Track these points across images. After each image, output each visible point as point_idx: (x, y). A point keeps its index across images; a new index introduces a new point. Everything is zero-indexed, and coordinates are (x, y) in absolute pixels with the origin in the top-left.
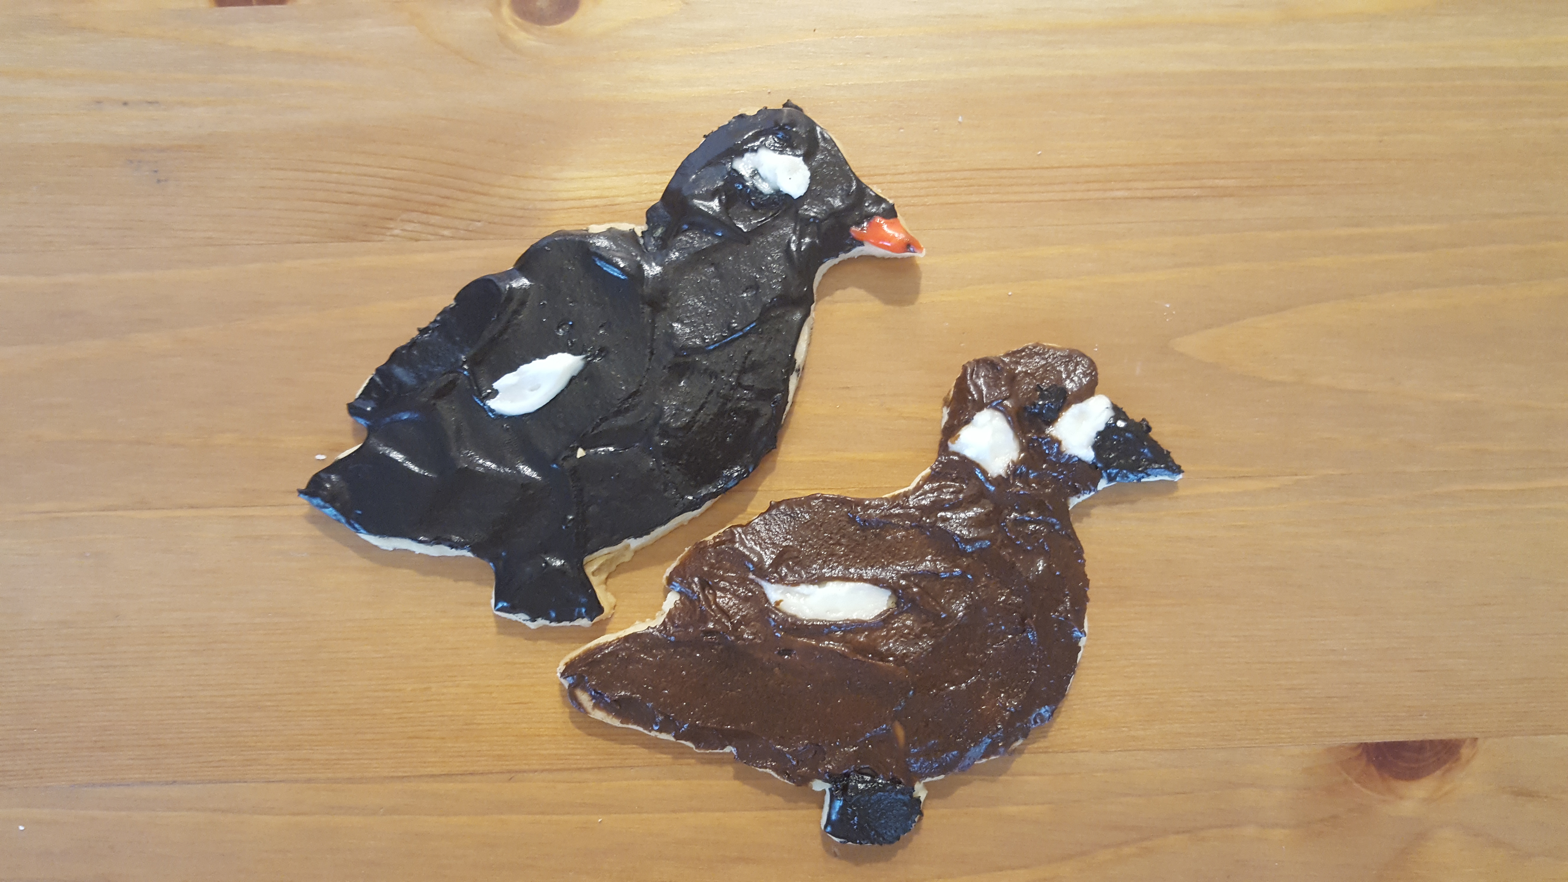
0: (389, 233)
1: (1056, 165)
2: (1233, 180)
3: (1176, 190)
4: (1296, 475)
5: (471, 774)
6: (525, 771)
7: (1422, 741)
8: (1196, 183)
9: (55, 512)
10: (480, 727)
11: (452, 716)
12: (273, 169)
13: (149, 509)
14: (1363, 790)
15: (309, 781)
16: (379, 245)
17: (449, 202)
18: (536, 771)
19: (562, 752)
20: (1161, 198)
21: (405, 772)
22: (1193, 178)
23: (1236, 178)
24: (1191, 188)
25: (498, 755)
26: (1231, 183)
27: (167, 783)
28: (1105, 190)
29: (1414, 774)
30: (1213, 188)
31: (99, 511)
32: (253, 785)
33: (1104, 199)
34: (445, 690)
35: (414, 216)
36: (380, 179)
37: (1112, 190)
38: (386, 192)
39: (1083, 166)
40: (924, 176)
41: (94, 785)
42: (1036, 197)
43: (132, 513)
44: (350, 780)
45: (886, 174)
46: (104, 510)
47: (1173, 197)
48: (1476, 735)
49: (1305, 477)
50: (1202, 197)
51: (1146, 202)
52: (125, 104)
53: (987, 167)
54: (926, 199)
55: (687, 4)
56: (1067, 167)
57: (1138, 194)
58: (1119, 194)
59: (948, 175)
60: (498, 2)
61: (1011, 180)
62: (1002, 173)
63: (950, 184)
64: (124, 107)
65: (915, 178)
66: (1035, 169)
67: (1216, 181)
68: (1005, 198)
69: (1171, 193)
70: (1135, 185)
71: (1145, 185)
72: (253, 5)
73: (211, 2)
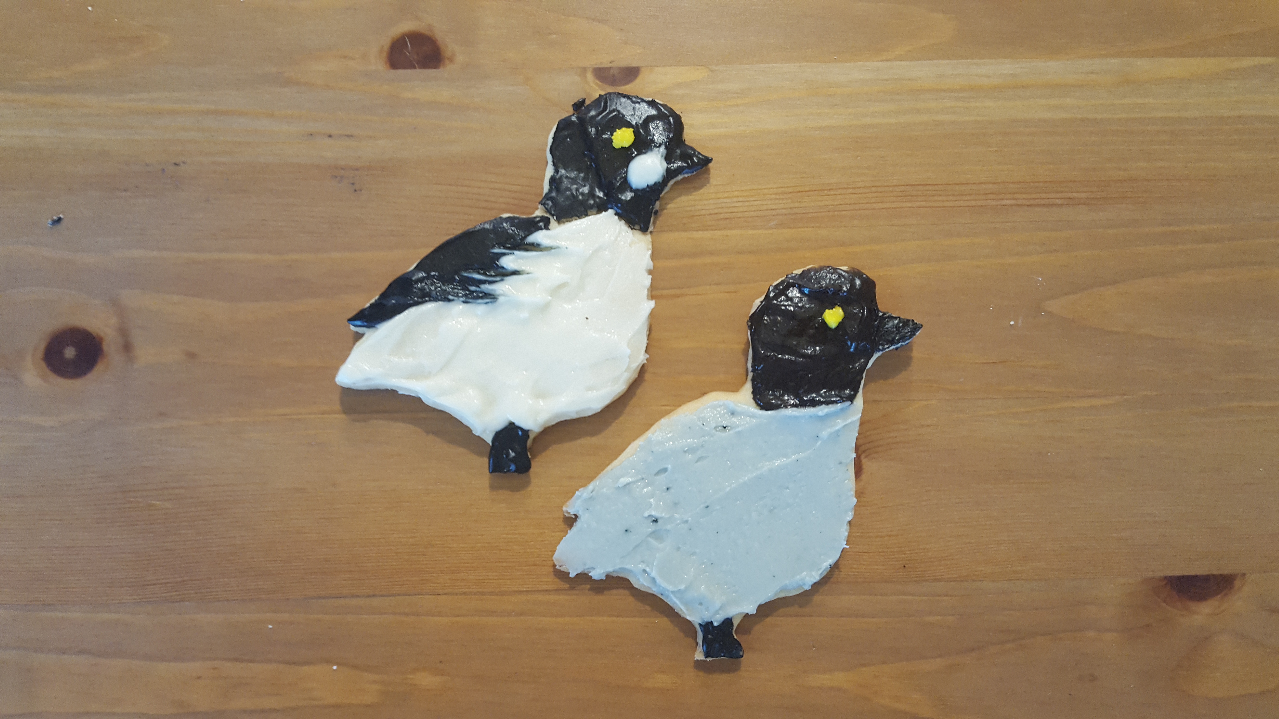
1: (964, 182)
2: (1085, 194)
3: (1046, 200)
4: (1125, 395)
7: (1208, 576)
8: (1061, 195)
9: (290, 415)
12: (434, 184)
13: (356, 413)
14: (1168, 608)
15: (465, 593)
20: (1035, 206)
21: (528, 588)
22: (1058, 192)
23: (1087, 192)
24: (1057, 198)
26: (1084, 195)
27: (369, 596)
28: (997, 200)
29: (1202, 597)
30: (1071, 199)
31: (320, 414)
32: (427, 596)
33: (997, 205)
34: (553, 534)
36: (507, 192)
37: (1003, 199)
39: (982, 183)
40: (873, 189)
41: (319, 597)
42: (951, 204)
44: (493, 593)
45: (848, 188)
46: (323, 414)
47: (1044, 205)
48: (1245, 572)
49: (1131, 397)
50: (1063, 204)
51: (1026, 208)
52: (330, 136)
53: (917, 183)
54: (875, 205)
55: (712, 71)
56: (972, 184)
57: (1020, 202)
58: (1007, 202)
59: (891, 189)
60: (584, 70)
61: (934, 192)
62: (927, 188)
63: (891, 194)
64: (330, 139)
65: (868, 191)
66: (950, 184)
67: (1073, 194)
68: (929, 204)
69: (1042, 202)
70: (1018, 196)
71: (1025, 196)
72: (416, 69)
73: (387, 65)
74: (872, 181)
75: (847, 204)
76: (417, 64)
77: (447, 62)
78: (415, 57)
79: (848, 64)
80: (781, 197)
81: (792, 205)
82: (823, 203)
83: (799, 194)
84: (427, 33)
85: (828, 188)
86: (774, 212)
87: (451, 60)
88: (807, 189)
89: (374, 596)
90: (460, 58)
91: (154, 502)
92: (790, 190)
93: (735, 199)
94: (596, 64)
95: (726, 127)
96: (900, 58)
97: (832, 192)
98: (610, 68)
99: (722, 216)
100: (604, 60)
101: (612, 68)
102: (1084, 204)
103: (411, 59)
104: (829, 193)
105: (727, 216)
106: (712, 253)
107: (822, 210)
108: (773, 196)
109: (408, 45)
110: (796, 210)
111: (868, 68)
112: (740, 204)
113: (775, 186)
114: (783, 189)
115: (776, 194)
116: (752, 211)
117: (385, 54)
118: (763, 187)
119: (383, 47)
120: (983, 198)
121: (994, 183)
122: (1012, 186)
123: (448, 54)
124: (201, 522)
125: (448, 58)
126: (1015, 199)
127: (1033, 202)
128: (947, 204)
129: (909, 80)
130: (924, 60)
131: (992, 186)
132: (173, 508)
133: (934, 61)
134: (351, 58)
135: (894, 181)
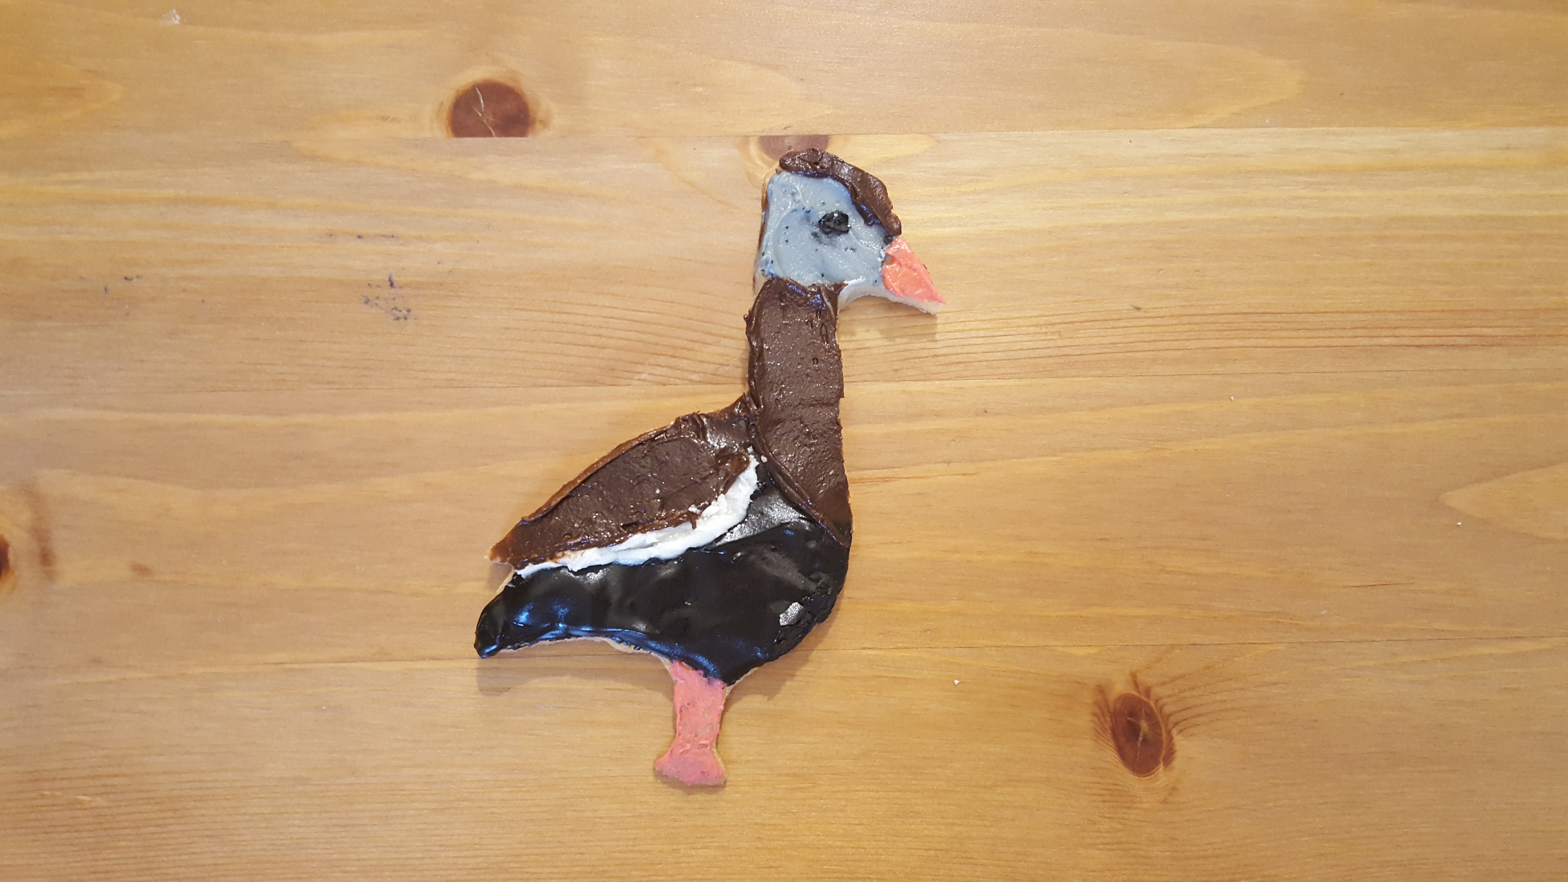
0: (636, 378)
1: (1322, 310)
2: (1501, 329)
3: (1444, 338)
8: (1464, 331)
9: (290, 663)
12: (517, 309)
16: (627, 389)
17: (696, 346)
20: (1430, 346)
22: (1460, 327)
23: (1503, 327)
24: (1459, 336)
26: (1498, 332)
28: (1373, 337)
30: (1481, 336)
31: (335, 662)
33: (1371, 345)
34: (694, 852)
35: (661, 360)
36: (628, 322)
37: (1380, 337)
38: (632, 335)
39: (1348, 312)
40: (1185, 320)
42: (1302, 343)
43: (369, 665)
45: (1146, 317)
46: (339, 662)
50: (1469, 345)
51: (1413, 349)
52: (359, 237)
53: (1251, 310)
54: (1188, 343)
55: (938, 141)
56: (1332, 312)
57: (1406, 341)
58: (1387, 341)
59: (1211, 319)
60: (746, 139)
61: (1276, 324)
62: (1266, 318)
63: (1212, 327)
64: (359, 240)
65: (1176, 322)
66: (1300, 313)
67: (1484, 329)
68: (1270, 343)
69: (1438, 341)
70: (1402, 332)
71: (1413, 332)
72: (492, 136)
73: (448, 132)
74: (1183, 306)
75: (1145, 342)
76: (493, 128)
77: (538, 126)
78: (491, 119)
79: (1143, 132)
80: (1044, 330)
81: (1060, 343)
82: (1106, 341)
83: (1070, 326)
84: (510, 83)
85: (1115, 317)
86: (1033, 354)
87: (545, 124)
88: (1082, 319)
90: (558, 121)
91: (81, 797)
92: (1057, 320)
93: (974, 334)
94: (763, 131)
95: (960, 226)
96: (1218, 124)
97: (1121, 323)
98: (785, 137)
99: (953, 359)
100: (774, 125)
101: (788, 136)
102: (1500, 345)
103: (484, 121)
104: (1116, 324)
105: (961, 358)
106: (938, 415)
107: (1106, 350)
108: (1031, 329)
109: (480, 102)
110: (1067, 351)
111: (1174, 138)
112: (980, 341)
113: (1035, 313)
114: (1045, 318)
115: (1036, 326)
116: (999, 352)
117: (445, 115)
118: (1017, 315)
119: (442, 104)
120: (1350, 333)
121: (1366, 312)
122: (1392, 316)
123: (540, 115)
124: (150, 829)
125: (541, 121)
126: (1397, 337)
127: (1424, 341)
128: (1296, 342)
129: (1235, 156)
130: (1257, 127)
131: (1363, 317)
132: (108, 807)
133: (1273, 129)
134: (394, 120)
135: (1216, 307)
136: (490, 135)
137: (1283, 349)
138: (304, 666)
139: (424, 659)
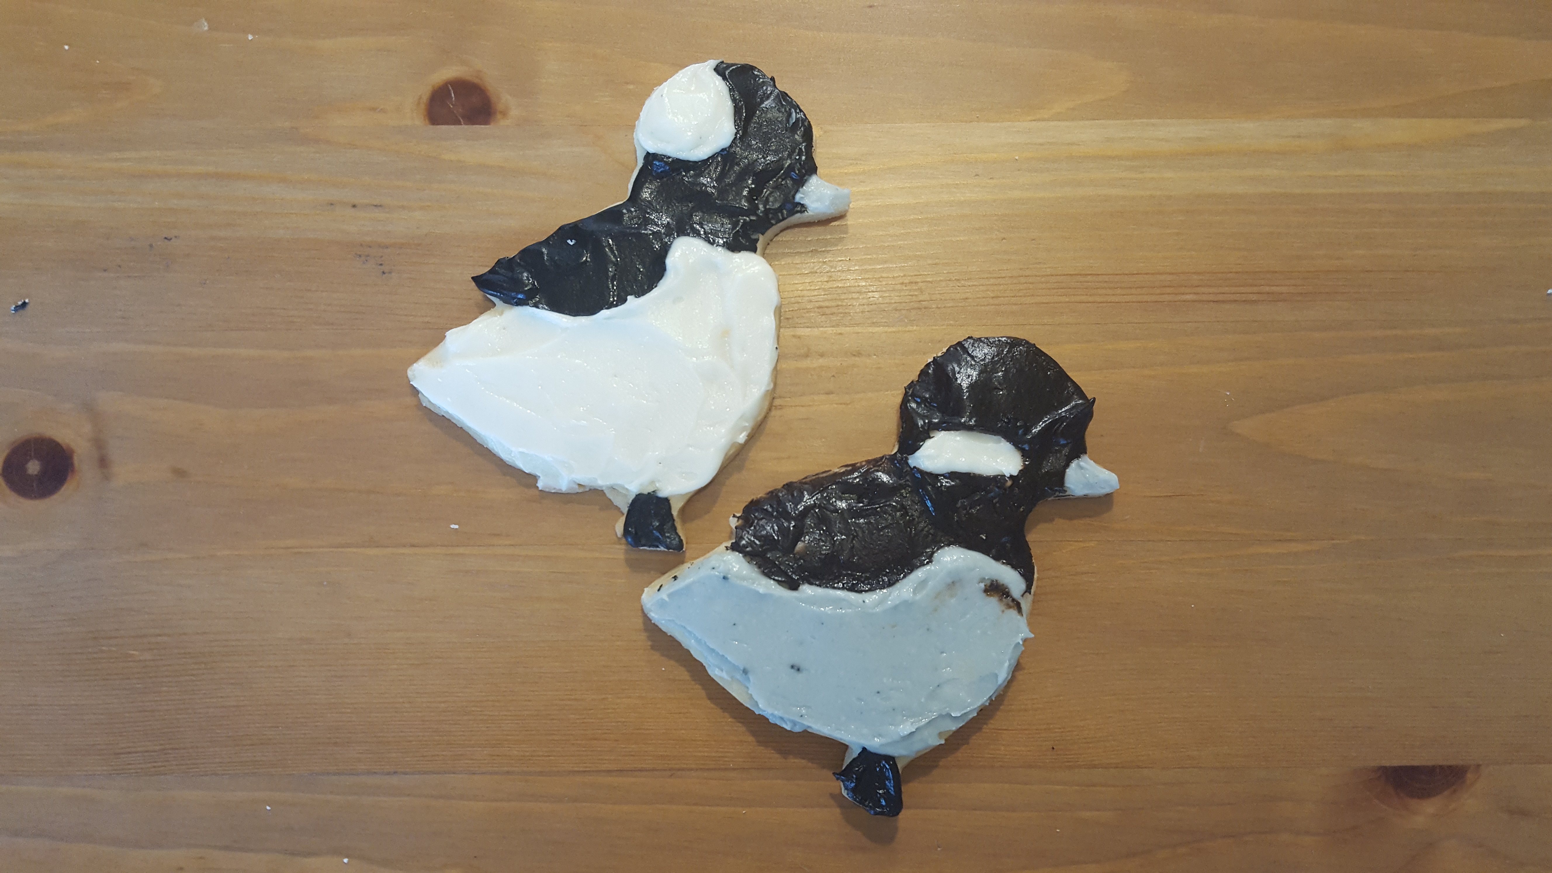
1: (1135, 272)
2: (1287, 287)
3: (1238, 295)
4: (1333, 540)
5: (640, 770)
6: (683, 770)
7: (1433, 766)
9: (296, 548)
10: (647, 732)
11: (624, 722)
13: (378, 547)
14: (1381, 805)
15: (508, 773)
18: (692, 769)
19: (714, 754)
20: (1223, 302)
21: (586, 767)
22: (1251, 286)
23: (1289, 286)
24: (1251, 293)
25: (661, 756)
26: (1284, 289)
27: (389, 774)
28: (1176, 294)
29: (1425, 793)
30: (1269, 293)
32: (461, 775)
33: (1176, 301)
34: (619, 701)
37: (1183, 294)
39: (1156, 274)
40: (1023, 280)
41: (328, 774)
42: (1118, 299)
44: (541, 773)
46: (338, 547)
48: (1481, 763)
49: (1340, 542)
50: (1259, 301)
51: (1211, 305)
52: (354, 206)
53: (1077, 273)
54: (1023, 299)
56: (1144, 274)
57: (1205, 297)
58: (1188, 297)
59: (1044, 279)
61: (1097, 284)
62: (1089, 278)
63: (1043, 286)
64: (354, 209)
65: (1016, 281)
66: (1117, 275)
67: (1272, 288)
68: (1091, 299)
69: (1232, 297)
70: (1203, 290)
71: (1211, 290)
72: (461, 124)
73: (425, 120)
74: (1021, 269)
75: (989, 297)
76: (462, 119)
77: (499, 116)
78: (460, 110)
79: (993, 124)
80: (907, 288)
81: (921, 298)
82: (958, 296)
83: (930, 283)
84: (476, 81)
85: (966, 277)
86: (898, 307)
87: (504, 114)
88: (939, 279)
89: (395, 773)
90: (514, 112)
91: (131, 652)
92: (918, 278)
96: (1058, 117)
97: (971, 282)
99: (834, 309)
102: (1285, 300)
103: (455, 112)
104: (967, 282)
106: (822, 355)
107: (958, 304)
108: (898, 287)
109: (451, 94)
110: (926, 304)
111: (1017, 130)
112: (857, 296)
113: (901, 274)
114: (909, 278)
115: (902, 284)
116: (871, 305)
117: (423, 106)
119: (420, 98)
120: (1158, 291)
121: (1172, 274)
122: (1195, 277)
123: (500, 107)
124: (187, 678)
125: (501, 112)
126: (1198, 294)
127: (1220, 297)
128: (1113, 299)
129: (1069, 144)
130: (1087, 120)
131: (1170, 278)
132: (153, 660)
133: (1100, 121)
134: (383, 111)
135: (1048, 270)
136: (460, 124)
137: (1101, 305)
138: (309, 550)
139: (405, 546)
